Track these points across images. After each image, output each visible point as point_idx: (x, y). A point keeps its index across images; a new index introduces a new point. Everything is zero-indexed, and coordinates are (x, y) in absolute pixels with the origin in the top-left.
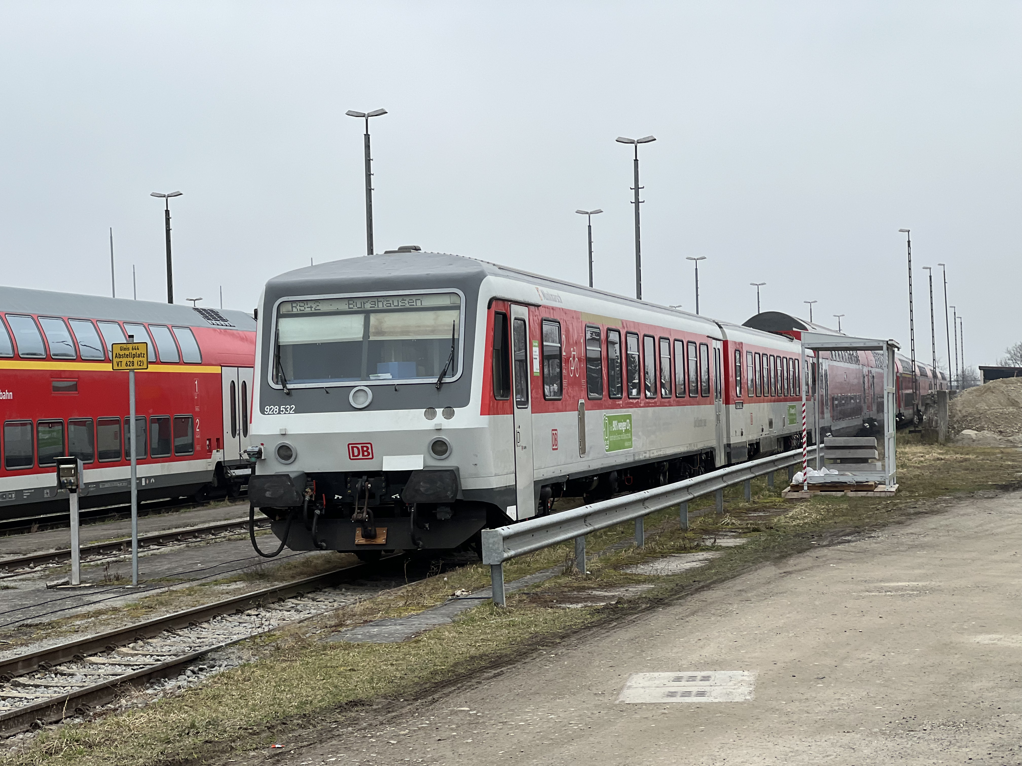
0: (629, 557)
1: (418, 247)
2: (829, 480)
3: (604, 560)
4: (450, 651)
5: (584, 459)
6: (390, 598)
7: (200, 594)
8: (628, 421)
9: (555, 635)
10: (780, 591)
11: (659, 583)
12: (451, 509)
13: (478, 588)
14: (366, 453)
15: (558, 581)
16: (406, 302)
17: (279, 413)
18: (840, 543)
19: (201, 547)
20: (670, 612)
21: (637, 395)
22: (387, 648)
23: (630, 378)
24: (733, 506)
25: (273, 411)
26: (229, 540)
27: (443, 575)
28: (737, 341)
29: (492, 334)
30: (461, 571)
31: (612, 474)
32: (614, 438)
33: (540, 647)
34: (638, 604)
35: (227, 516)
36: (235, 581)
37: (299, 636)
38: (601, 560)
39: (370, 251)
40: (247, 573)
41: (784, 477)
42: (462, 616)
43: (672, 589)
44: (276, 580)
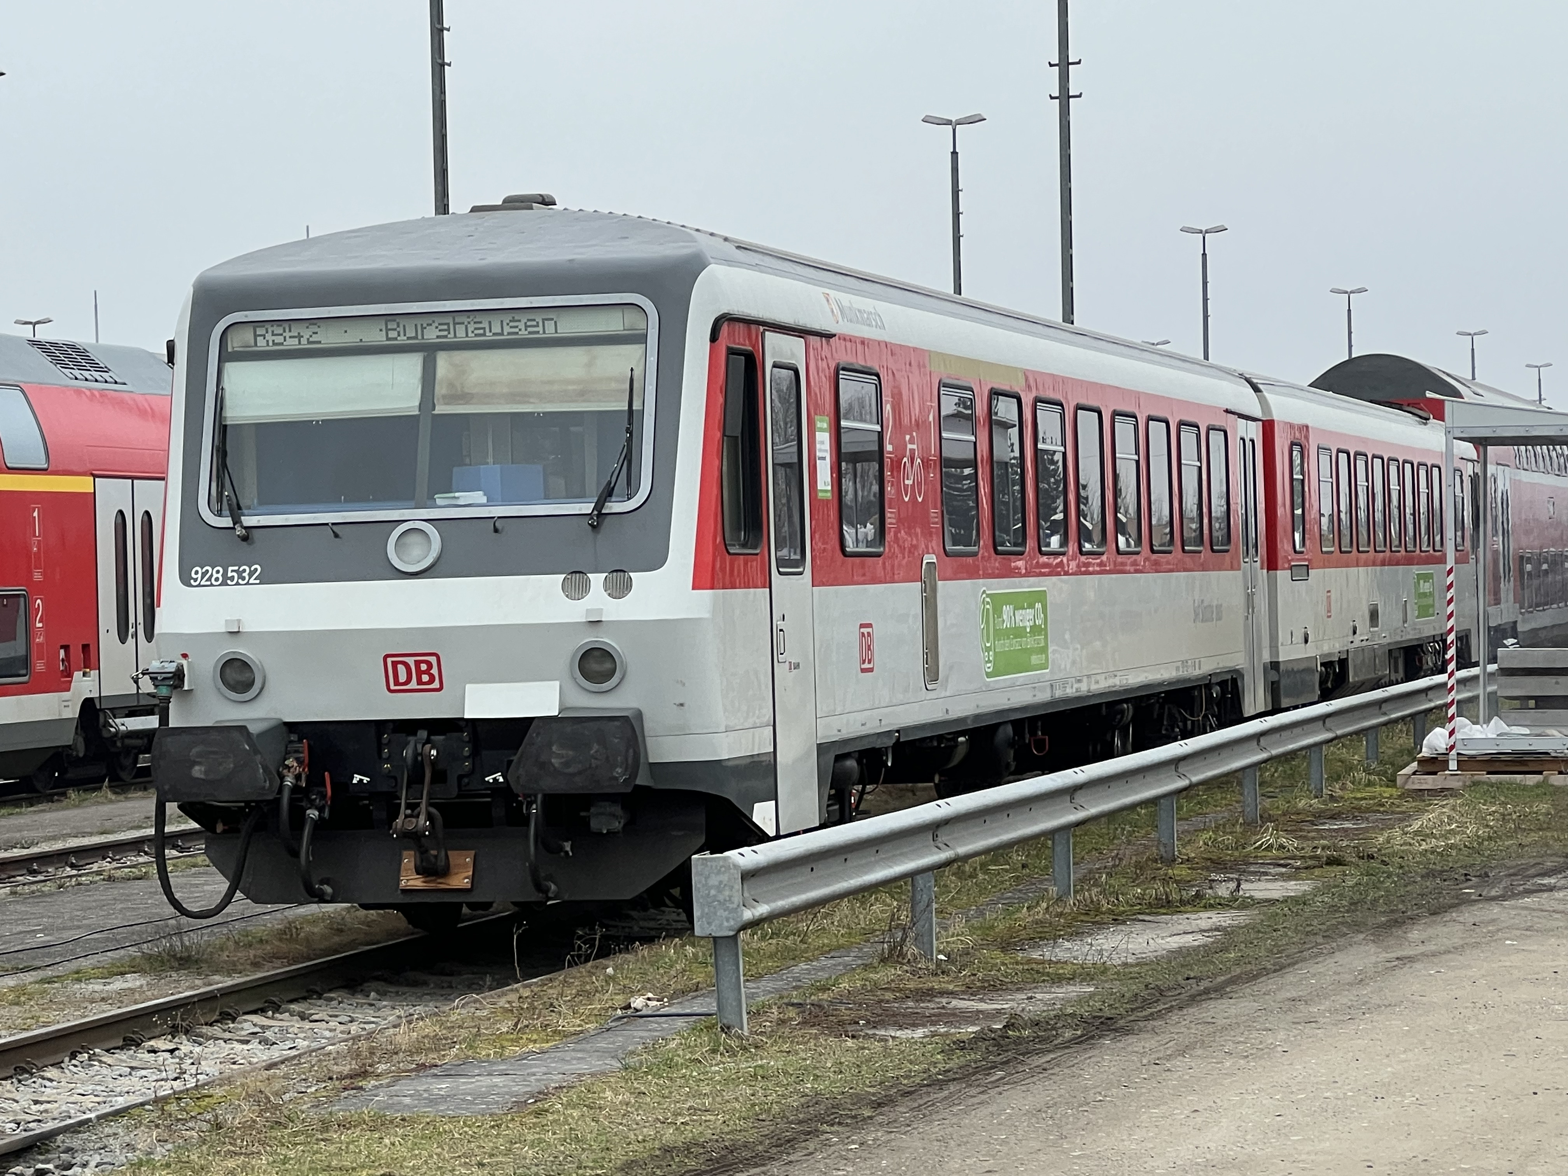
0: (1037, 922)
1: (548, 196)
2: (1507, 747)
3: (980, 928)
4: (616, 1135)
5: (931, 695)
6: (479, 1013)
7: (41, 1001)
8: (1038, 606)
9: (859, 1100)
10: (1387, 1002)
11: (1106, 981)
12: (622, 808)
13: (683, 993)
14: (425, 678)
15: (871, 975)
16: (521, 325)
17: (224, 583)
18: (1528, 892)
19: (44, 895)
20: (1130, 1049)
21: (1061, 546)
22: (469, 1127)
23: (1044, 510)
24: (1284, 806)
25: (209, 579)
26: (110, 879)
27: (604, 961)
28: (1296, 422)
29: (721, 400)
30: (645, 952)
31: (1001, 730)
32: (1004, 645)
33: (825, 1127)
34: (1054, 1028)
35: (108, 825)
36: (122, 974)
37: (267, 1098)
38: (973, 930)
39: (442, 205)
40: (151, 956)
41: (1404, 740)
42: (644, 1056)
43: (1136, 996)
44: (216, 972)
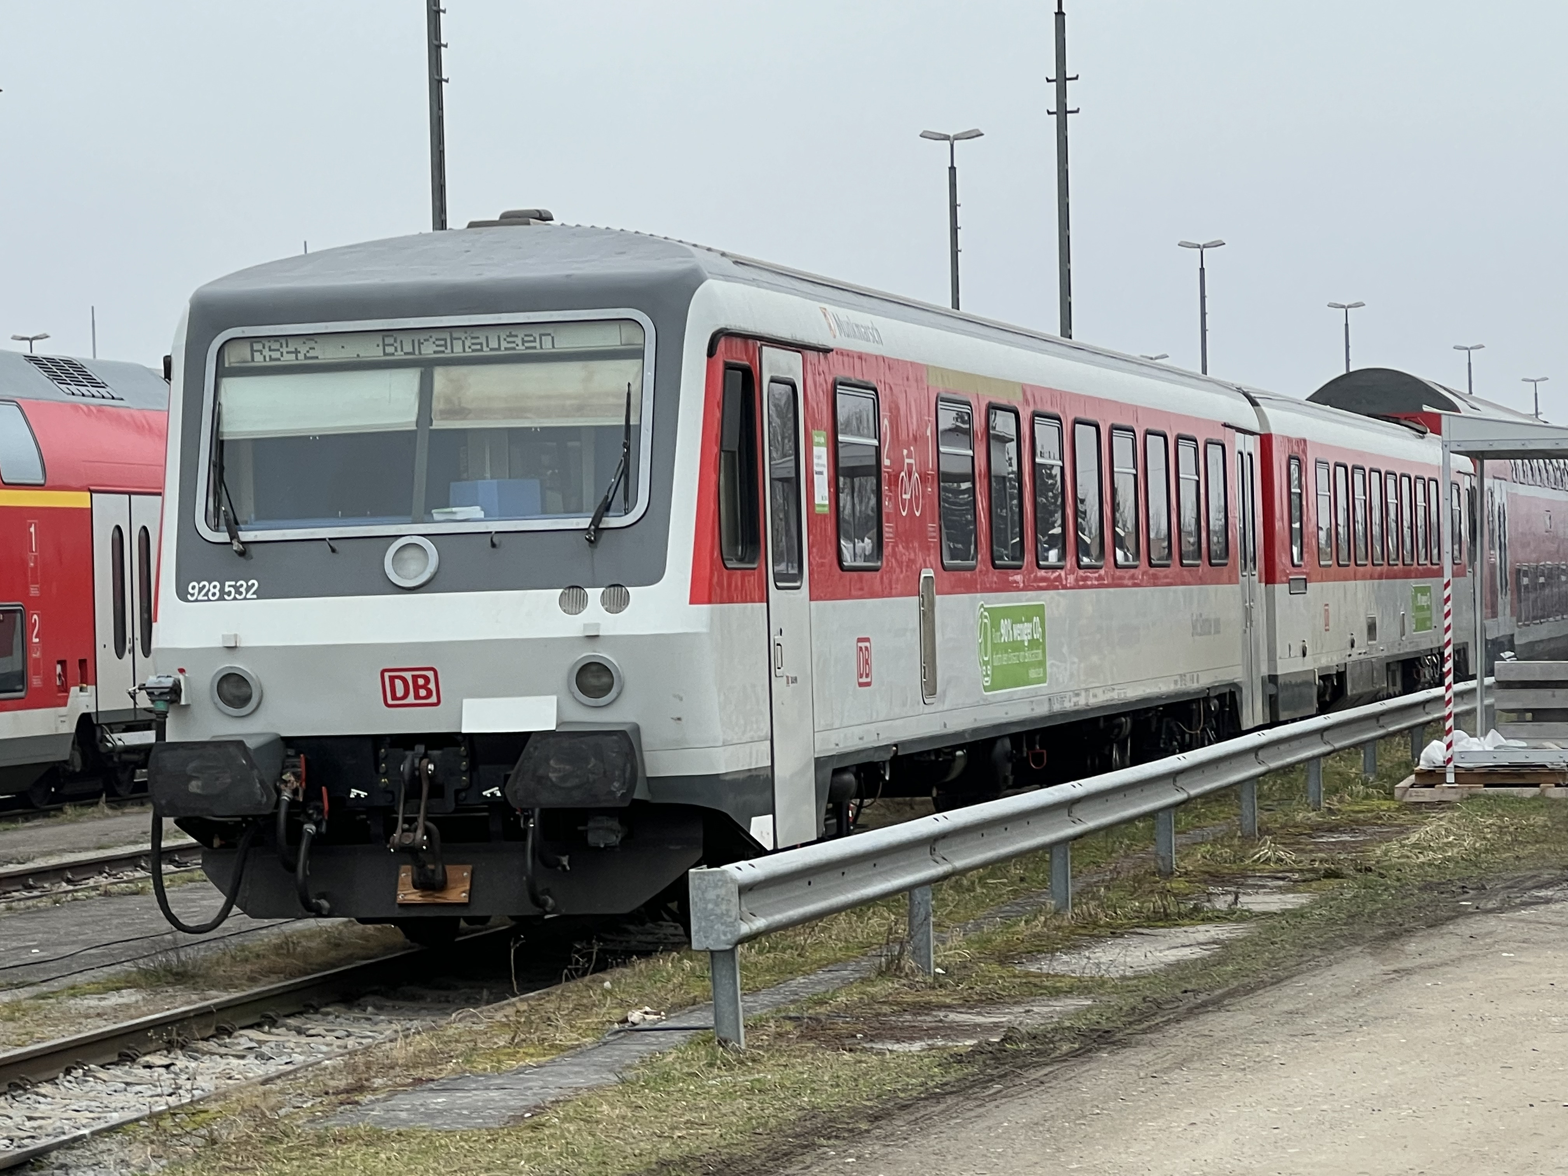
0: (1036, 936)
1: (546, 212)
2: (1504, 760)
3: (977, 941)
4: (613, 1149)
6: (476, 1027)
7: (36, 1017)
8: (1036, 619)
9: (856, 1113)
10: (1383, 1015)
11: (1102, 995)
12: (619, 823)
13: (680, 1007)
14: (423, 693)
15: (869, 989)
16: (519, 341)
17: (221, 598)
18: (1525, 905)
19: (40, 910)
20: (1127, 1062)
21: (1059, 560)
22: (466, 1141)
23: (1042, 523)
24: (1282, 819)
25: (206, 594)
26: (107, 893)
27: (601, 975)
28: (1293, 436)
29: (718, 415)
30: (643, 966)
31: (999, 744)
32: (1001, 659)
33: (823, 1141)
34: (1052, 1042)
35: (105, 840)
36: (118, 989)
37: (263, 1113)
38: (970, 943)
39: (440, 221)
40: (146, 971)
41: (1403, 754)
42: (642, 1069)
43: (1133, 1009)
44: (213, 987)
